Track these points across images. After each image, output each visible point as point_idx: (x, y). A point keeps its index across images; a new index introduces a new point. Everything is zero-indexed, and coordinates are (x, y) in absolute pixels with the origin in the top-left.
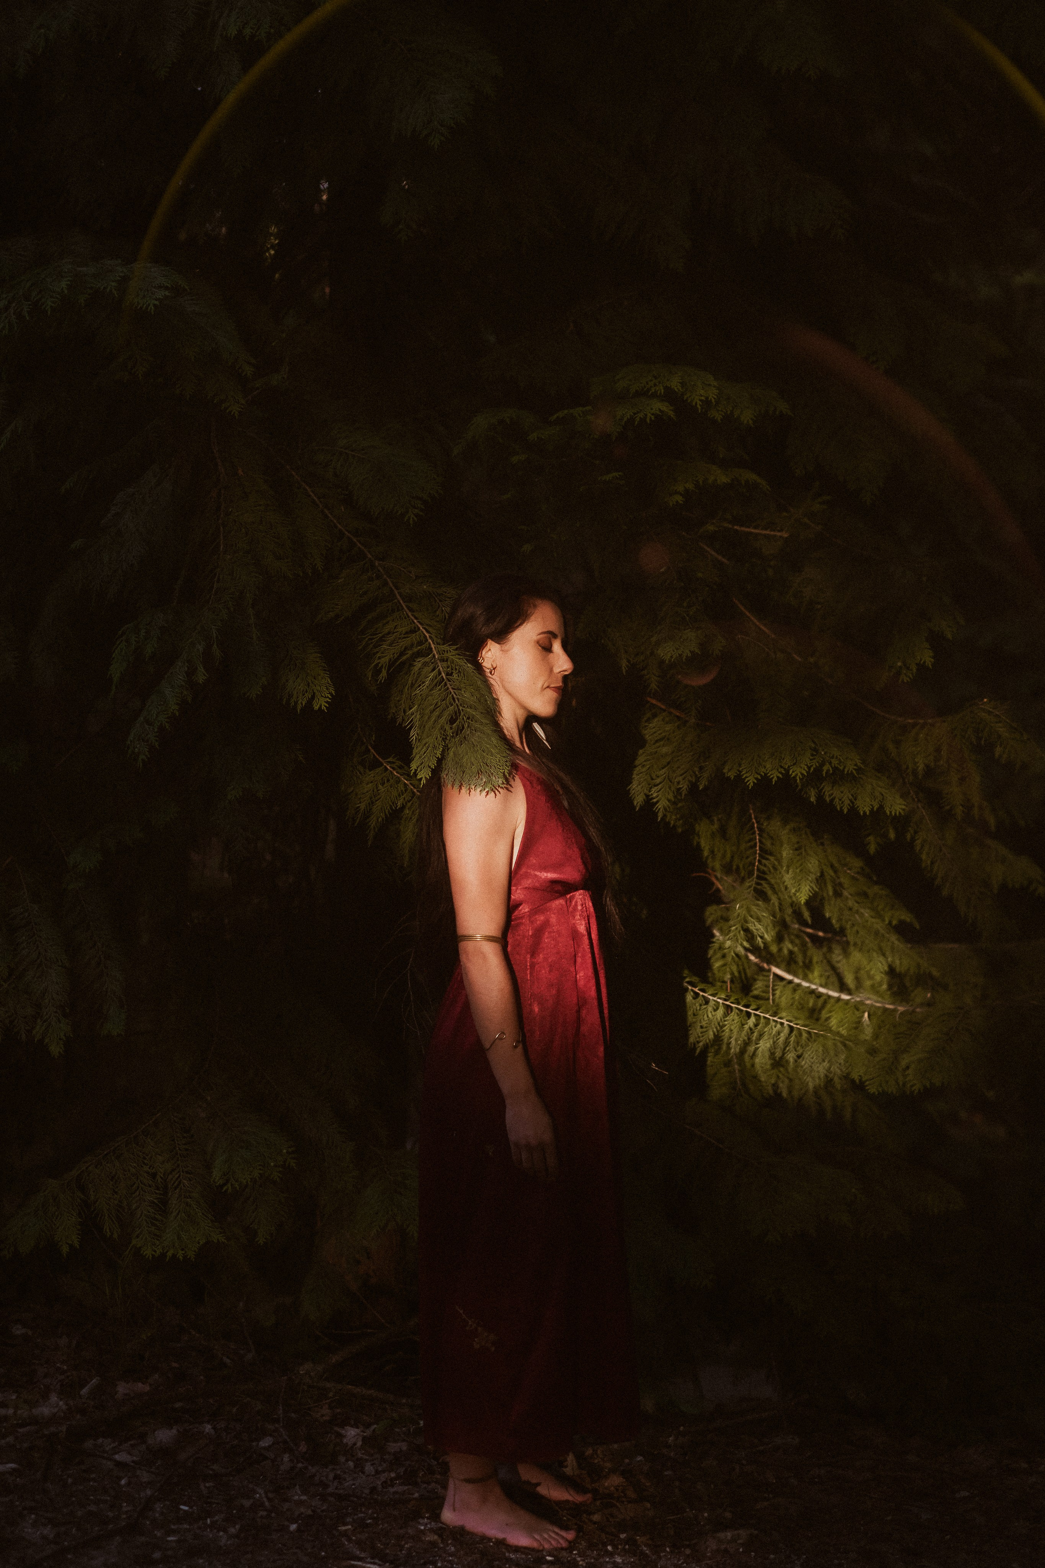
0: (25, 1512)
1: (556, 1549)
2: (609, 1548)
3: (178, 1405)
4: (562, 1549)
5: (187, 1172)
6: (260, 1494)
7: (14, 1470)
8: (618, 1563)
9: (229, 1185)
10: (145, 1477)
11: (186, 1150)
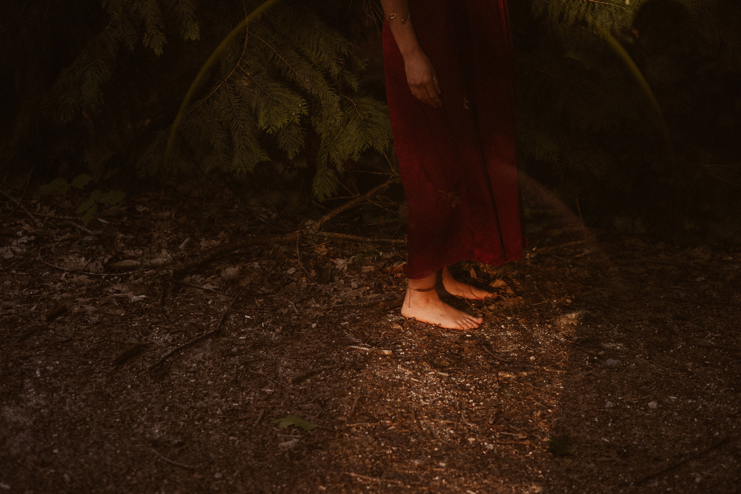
0: (153, 326)
1: (471, 329)
2: (503, 326)
3: (237, 252)
4: (475, 329)
5: (241, 120)
6: (291, 305)
7: (145, 299)
8: (509, 336)
9: (270, 129)
10: (223, 299)
11: (239, 106)
